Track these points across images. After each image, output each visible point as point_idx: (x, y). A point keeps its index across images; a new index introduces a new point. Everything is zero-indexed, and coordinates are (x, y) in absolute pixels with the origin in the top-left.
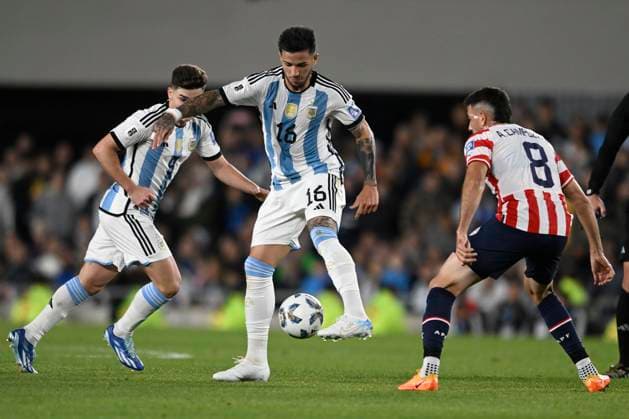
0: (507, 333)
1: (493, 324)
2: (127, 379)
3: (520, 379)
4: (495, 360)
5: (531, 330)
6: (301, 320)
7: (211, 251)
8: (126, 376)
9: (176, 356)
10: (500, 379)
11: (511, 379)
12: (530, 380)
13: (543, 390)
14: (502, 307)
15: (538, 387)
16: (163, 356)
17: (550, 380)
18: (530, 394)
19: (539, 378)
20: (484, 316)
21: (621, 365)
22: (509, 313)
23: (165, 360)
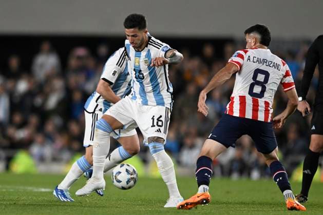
0: (235, 176)
1: (227, 172)
2: (15, 204)
3: (242, 203)
4: (228, 192)
5: (249, 175)
6: (121, 182)
7: (63, 129)
8: (14, 202)
9: (43, 190)
10: (231, 203)
11: (237, 203)
12: (249, 204)
13: (256, 209)
14: (232, 161)
15: (253, 208)
16: (36, 190)
17: (260, 204)
18: (249, 212)
19: (253, 203)
20: (222, 167)
21: (302, 195)
22: (236, 165)
23: (37, 192)
